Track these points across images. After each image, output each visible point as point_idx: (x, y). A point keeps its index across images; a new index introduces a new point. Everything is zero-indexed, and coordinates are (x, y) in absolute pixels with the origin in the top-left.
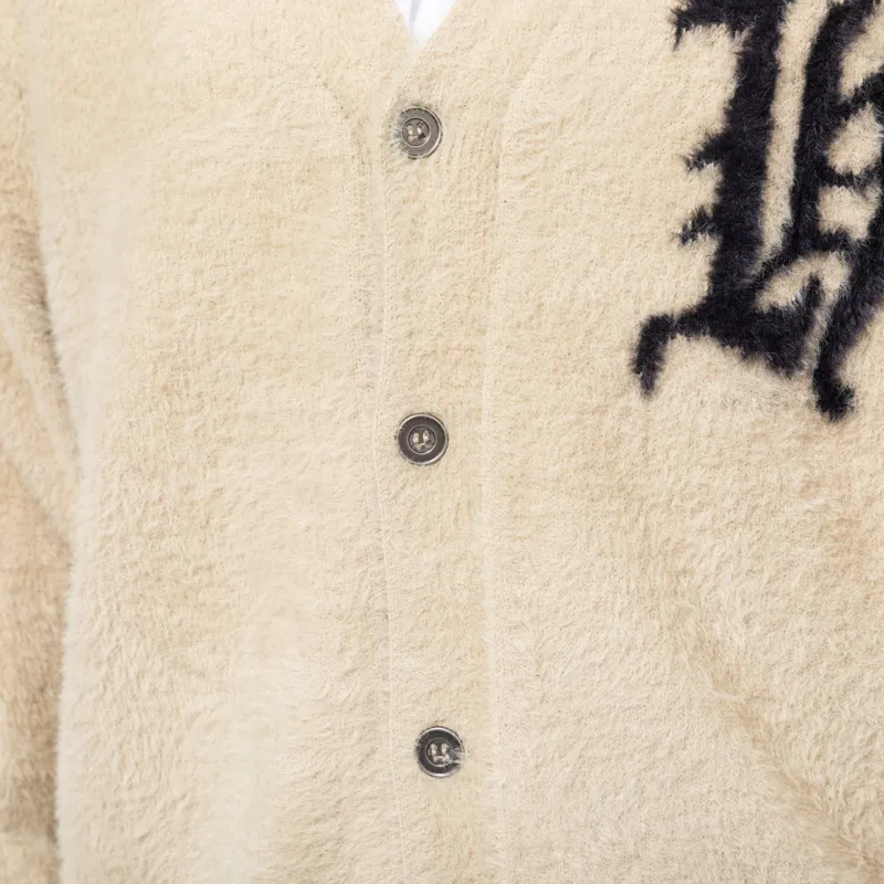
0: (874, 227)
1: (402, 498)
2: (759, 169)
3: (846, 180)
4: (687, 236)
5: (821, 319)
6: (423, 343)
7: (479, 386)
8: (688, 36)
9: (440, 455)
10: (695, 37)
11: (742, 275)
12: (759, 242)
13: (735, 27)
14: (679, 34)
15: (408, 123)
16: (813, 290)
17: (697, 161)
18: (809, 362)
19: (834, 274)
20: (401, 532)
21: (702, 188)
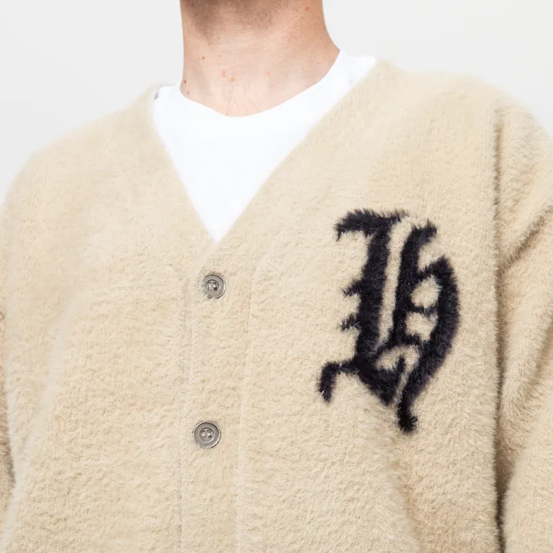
0: (433, 335)
1: (195, 464)
2: (379, 300)
3: (420, 310)
4: (345, 326)
5: (404, 379)
6: (210, 386)
7: (239, 405)
8: (344, 235)
9: (216, 442)
10: (347, 236)
11: (369, 349)
12: (377, 335)
13: (367, 233)
14: (339, 235)
15: (209, 282)
16: (401, 363)
17: (349, 292)
18: (397, 400)
19: (412, 357)
20: (193, 482)
21: (351, 305)
